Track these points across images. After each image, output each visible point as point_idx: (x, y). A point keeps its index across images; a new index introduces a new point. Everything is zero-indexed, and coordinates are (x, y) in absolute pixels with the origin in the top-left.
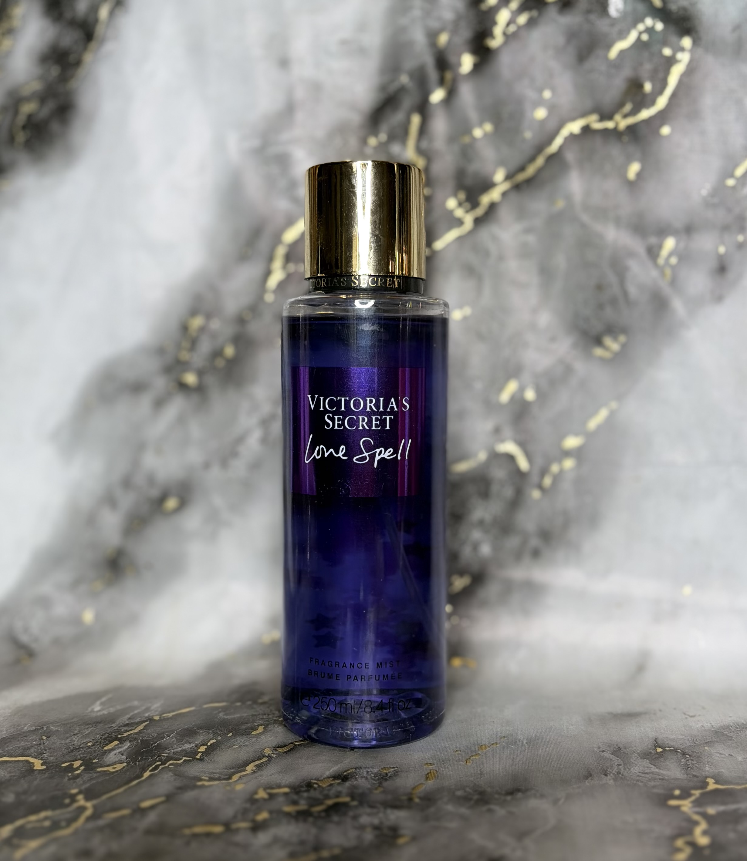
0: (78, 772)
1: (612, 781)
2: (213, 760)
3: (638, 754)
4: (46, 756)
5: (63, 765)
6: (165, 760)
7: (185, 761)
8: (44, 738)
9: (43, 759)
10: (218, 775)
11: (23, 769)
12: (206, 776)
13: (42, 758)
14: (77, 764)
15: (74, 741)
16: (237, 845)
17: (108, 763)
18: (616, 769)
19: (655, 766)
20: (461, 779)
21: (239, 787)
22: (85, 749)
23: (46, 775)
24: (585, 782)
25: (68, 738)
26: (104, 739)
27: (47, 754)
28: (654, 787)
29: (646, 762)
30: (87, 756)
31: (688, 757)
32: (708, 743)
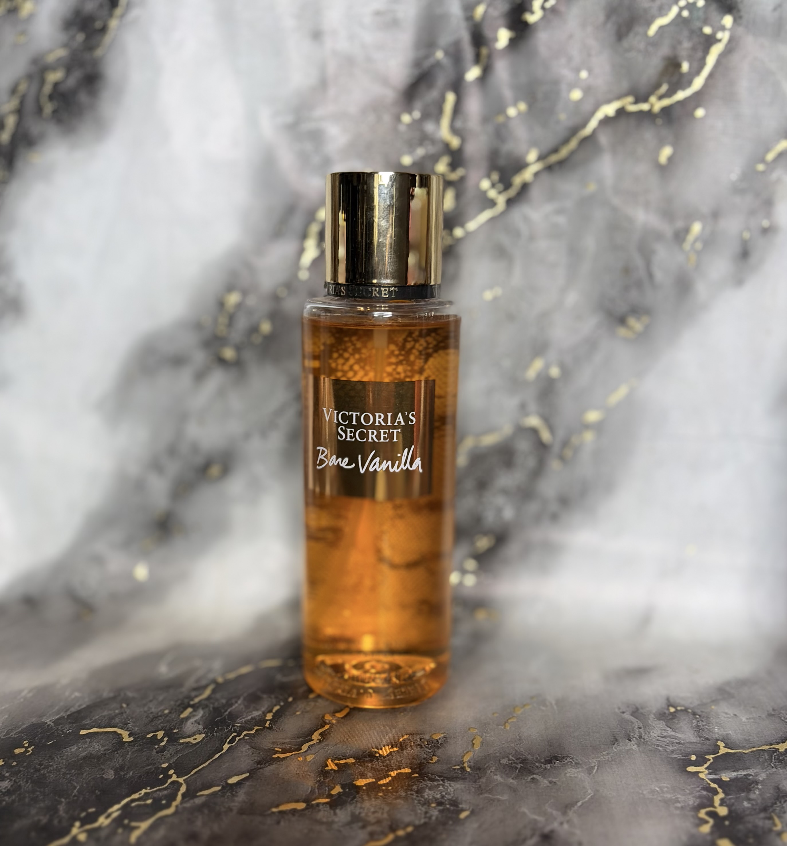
0: (163, 744)
1: (636, 746)
2: (281, 728)
3: (654, 714)
4: (131, 727)
5: (148, 736)
6: (239, 730)
7: (257, 730)
8: (124, 705)
9: (129, 729)
10: (289, 745)
11: (114, 742)
12: (279, 748)
13: (127, 728)
14: (160, 734)
15: (151, 708)
16: (321, 823)
17: (188, 733)
18: (637, 734)
19: (671, 728)
20: (504, 746)
21: (310, 758)
22: (163, 718)
23: (136, 748)
24: (612, 747)
25: (145, 705)
26: (179, 706)
27: (131, 724)
28: (673, 752)
29: (662, 724)
30: (167, 726)
31: (698, 718)
32: (715, 702)
